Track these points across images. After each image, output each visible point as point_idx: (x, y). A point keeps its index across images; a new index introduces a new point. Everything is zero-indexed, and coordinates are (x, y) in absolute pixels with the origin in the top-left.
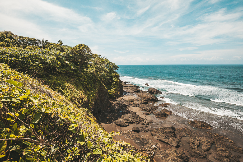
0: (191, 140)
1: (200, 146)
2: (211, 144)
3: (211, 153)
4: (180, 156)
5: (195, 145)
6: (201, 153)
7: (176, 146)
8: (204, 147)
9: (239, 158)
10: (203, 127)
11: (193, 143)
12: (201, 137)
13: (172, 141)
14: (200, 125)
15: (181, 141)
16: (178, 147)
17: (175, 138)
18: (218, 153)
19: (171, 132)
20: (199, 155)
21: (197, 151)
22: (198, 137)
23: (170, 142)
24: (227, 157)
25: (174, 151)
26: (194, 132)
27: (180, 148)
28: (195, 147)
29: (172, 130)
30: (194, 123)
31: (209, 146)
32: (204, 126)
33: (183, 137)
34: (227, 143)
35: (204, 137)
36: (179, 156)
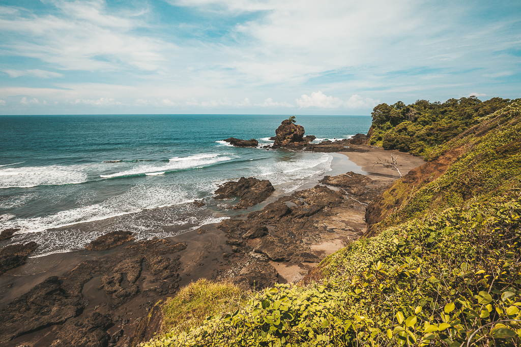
0: (103, 279)
1: (125, 279)
2: (139, 264)
3: (144, 279)
4: (91, 326)
5: (115, 283)
6: (129, 290)
7: (76, 313)
8: (131, 277)
9: (179, 259)
10: (119, 241)
11: (110, 283)
12: (120, 262)
13: (59, 311)
14: (112, 240)
15: (83, 296)
16: (79, 312)
17: (67, 297)
18: (154, 271)
19: (50, 294)
20: (127, 296)
21: (122, 290)
22: (115, 266)
23: (57, 316)
24: (166, 268)
25: (74, 327)
26: (104, 261)
27: (85, 311)
28: (115, 287)
29: (53, 286)
30: (101, 243)
31: (139, 269)
32: (119, 239)
33: (85, 285)
34: (160, 247)
35: (125, 259)
36: (89, 330)
